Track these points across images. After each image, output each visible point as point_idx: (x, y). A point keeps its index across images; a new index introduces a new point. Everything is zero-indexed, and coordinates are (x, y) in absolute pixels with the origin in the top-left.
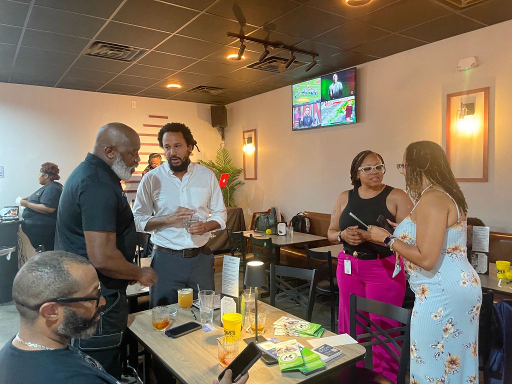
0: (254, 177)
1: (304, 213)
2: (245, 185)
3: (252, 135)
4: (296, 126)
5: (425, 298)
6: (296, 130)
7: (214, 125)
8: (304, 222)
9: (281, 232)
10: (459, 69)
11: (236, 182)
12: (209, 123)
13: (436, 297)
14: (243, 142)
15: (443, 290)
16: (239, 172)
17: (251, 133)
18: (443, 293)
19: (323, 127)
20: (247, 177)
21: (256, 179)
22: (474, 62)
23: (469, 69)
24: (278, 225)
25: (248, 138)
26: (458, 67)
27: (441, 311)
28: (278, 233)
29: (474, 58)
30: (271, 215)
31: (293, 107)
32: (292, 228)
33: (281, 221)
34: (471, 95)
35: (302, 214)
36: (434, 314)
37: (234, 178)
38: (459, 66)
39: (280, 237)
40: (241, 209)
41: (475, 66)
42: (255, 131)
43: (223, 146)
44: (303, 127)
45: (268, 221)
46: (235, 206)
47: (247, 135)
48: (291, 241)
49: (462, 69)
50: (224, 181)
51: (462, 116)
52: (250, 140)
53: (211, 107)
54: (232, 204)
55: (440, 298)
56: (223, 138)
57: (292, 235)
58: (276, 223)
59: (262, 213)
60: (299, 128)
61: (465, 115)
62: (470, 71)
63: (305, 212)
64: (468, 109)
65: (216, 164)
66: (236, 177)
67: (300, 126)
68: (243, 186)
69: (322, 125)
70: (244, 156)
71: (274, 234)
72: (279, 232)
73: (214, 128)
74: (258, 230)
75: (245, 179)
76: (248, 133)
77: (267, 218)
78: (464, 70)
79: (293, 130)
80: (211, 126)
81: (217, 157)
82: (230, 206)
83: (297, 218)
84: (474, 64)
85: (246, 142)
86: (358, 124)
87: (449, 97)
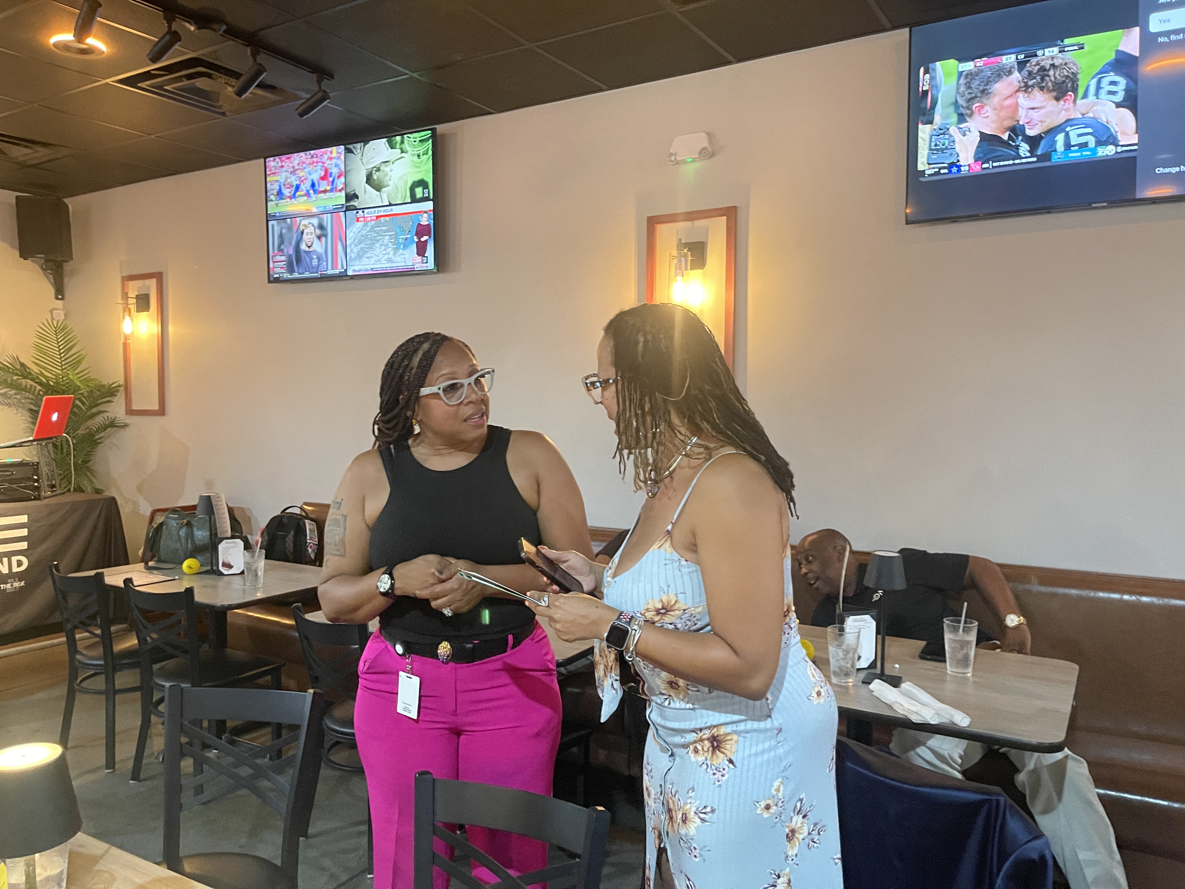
0: (156, 407)
1: (301, 508)
2: (128, 431)
3: (149, 287)
4: (279, 270)
5: (731, 761)
6: (277, 280)
7: (25, 252)
8: (300, 531)
9: (230, 567)
10: (673, 158)
11: (99, 420)
12: (12, 246)
13: (763, 752)
14: (121, 307)
15: (780, 730)
16: (110, 392)
17: (147, 282)
18: (780, 737)
19: (352, 277)
20: (134, 407)
21: (162, 412)
22: (706, 144)
23: (694, 160)
24: (221, 547)
25: (137, 297)
26: (671, 155)
27: (778, 790)
28: (221, 568)
29: (704, 135)
30: (200, 514)
31: (268, 218)
32: (260, 554)
33: (229, 534)
34: (698, 223)
35: (297, 511)
36: (763, 804)
37: (94, 410)
38: (672, 151)
39: (226, 578)
40: (113, 500)
41: (706, 154)
42: (159, 276)
43: (60, 315)
44: (296, 275)
45: (190, 535)
46: (98, 491)
47: (134, 289)
48: (256, 590)
49: (679, 159)
50: (55, 417)
51: (680, 270)
52: (143, 303)
53: (17, 197)
54: (86, 485)
55: (772, 754)
56: (60, 292)
57: (260, 573)
58: (214, 541)
59: (174, 510)
60: (287, 276)
61: (686, 269)
62: (697, 165)
63: (306, 504)
64: (692, 256)
65: (35, 369)
66: (101, 408)
67: (290, 269)
68: (122, 432)
69: (350, 273)
70: (125, 345)
71: (207, 572)
72: (225, 565)
73: (29, 262)
74: (160, 561)
75: (130, 412)
76: (139, 283)
77: (189, 524)
78: (684, 162)
79: (270, 282)
80: (17, 253)
81: (38, 347)
82: (79, 489)
83: (281, 521)
84: (704, 149)
85: (133, 308)
86: (441, 276)
87: (653, 222)
